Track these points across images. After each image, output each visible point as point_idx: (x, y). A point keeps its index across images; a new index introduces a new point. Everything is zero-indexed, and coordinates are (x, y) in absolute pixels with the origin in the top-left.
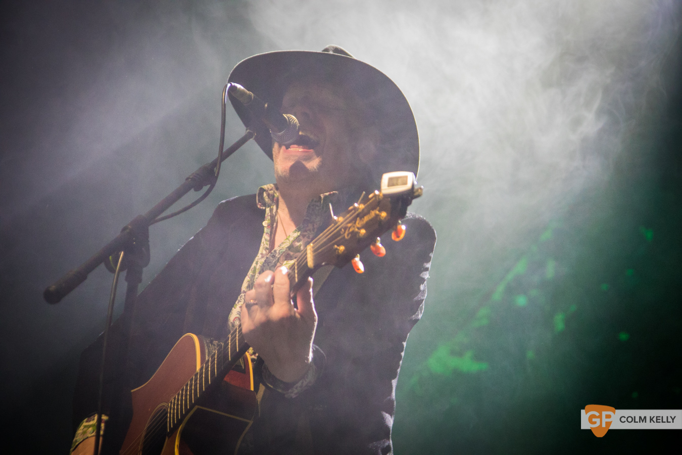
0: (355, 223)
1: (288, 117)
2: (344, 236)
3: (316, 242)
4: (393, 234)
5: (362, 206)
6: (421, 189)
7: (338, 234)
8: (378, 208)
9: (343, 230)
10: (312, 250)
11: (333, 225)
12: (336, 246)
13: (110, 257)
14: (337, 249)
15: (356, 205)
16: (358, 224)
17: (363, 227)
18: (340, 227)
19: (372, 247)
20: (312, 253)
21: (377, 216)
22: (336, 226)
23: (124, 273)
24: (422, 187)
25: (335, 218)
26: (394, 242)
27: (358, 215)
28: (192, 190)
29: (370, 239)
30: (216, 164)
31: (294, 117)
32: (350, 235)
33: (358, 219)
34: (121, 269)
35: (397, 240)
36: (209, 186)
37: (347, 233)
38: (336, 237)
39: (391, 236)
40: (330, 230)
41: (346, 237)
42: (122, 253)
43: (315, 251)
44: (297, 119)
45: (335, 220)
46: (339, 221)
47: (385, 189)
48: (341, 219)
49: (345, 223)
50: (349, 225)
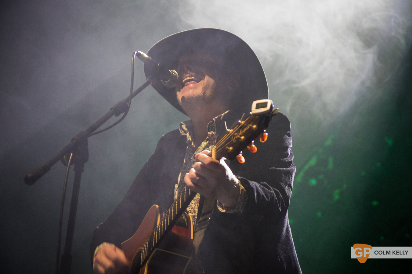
0: (239, 133)
1: (172, 71)
2: (233, 141)
3: (217, 145)
4: (261, 139)
5: (243, 122)
6: (277, 109)
7: (230, 139)
8: (252, 123)
9: (232, 137)
10: (215, 150)
11: (227, 134)
12: (227, 147)
13: (65, 157)
14: (228, 149)
15: (239, 121)
16: (241, 133)
17: (243, 135)
18: (231, 135)
19: (248, 147)
20: (215, 152)
21: (251, 127)
22: (229, 135)
23: (73, 167)
24: (278, 108)
25: (228, 130)
26: (261, 143)
27: (241, 128)
28: (114, 115)
29: (248, 142)
30: (129, 100)
31: (175, 71)
32: (236, 141)
33: (241, 130)
34: (71, 164)
35: (263, 142)
36: (124, 113)
37: (234, 138)
38: (229, 142)
39: (260, 140)
40: (225, 137)
41: (234, 141)
42: (72, 154)
43: (216, 151)
44: (177, 72)
45: (228, 131)
46: (230, 132)
47: (254, 110)
48: (231, 131)
49: (233, 133)
50: (236, 134)
